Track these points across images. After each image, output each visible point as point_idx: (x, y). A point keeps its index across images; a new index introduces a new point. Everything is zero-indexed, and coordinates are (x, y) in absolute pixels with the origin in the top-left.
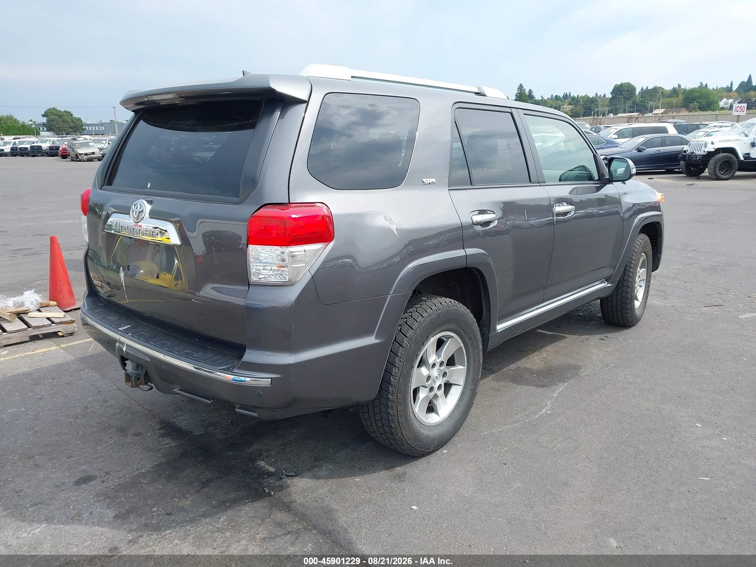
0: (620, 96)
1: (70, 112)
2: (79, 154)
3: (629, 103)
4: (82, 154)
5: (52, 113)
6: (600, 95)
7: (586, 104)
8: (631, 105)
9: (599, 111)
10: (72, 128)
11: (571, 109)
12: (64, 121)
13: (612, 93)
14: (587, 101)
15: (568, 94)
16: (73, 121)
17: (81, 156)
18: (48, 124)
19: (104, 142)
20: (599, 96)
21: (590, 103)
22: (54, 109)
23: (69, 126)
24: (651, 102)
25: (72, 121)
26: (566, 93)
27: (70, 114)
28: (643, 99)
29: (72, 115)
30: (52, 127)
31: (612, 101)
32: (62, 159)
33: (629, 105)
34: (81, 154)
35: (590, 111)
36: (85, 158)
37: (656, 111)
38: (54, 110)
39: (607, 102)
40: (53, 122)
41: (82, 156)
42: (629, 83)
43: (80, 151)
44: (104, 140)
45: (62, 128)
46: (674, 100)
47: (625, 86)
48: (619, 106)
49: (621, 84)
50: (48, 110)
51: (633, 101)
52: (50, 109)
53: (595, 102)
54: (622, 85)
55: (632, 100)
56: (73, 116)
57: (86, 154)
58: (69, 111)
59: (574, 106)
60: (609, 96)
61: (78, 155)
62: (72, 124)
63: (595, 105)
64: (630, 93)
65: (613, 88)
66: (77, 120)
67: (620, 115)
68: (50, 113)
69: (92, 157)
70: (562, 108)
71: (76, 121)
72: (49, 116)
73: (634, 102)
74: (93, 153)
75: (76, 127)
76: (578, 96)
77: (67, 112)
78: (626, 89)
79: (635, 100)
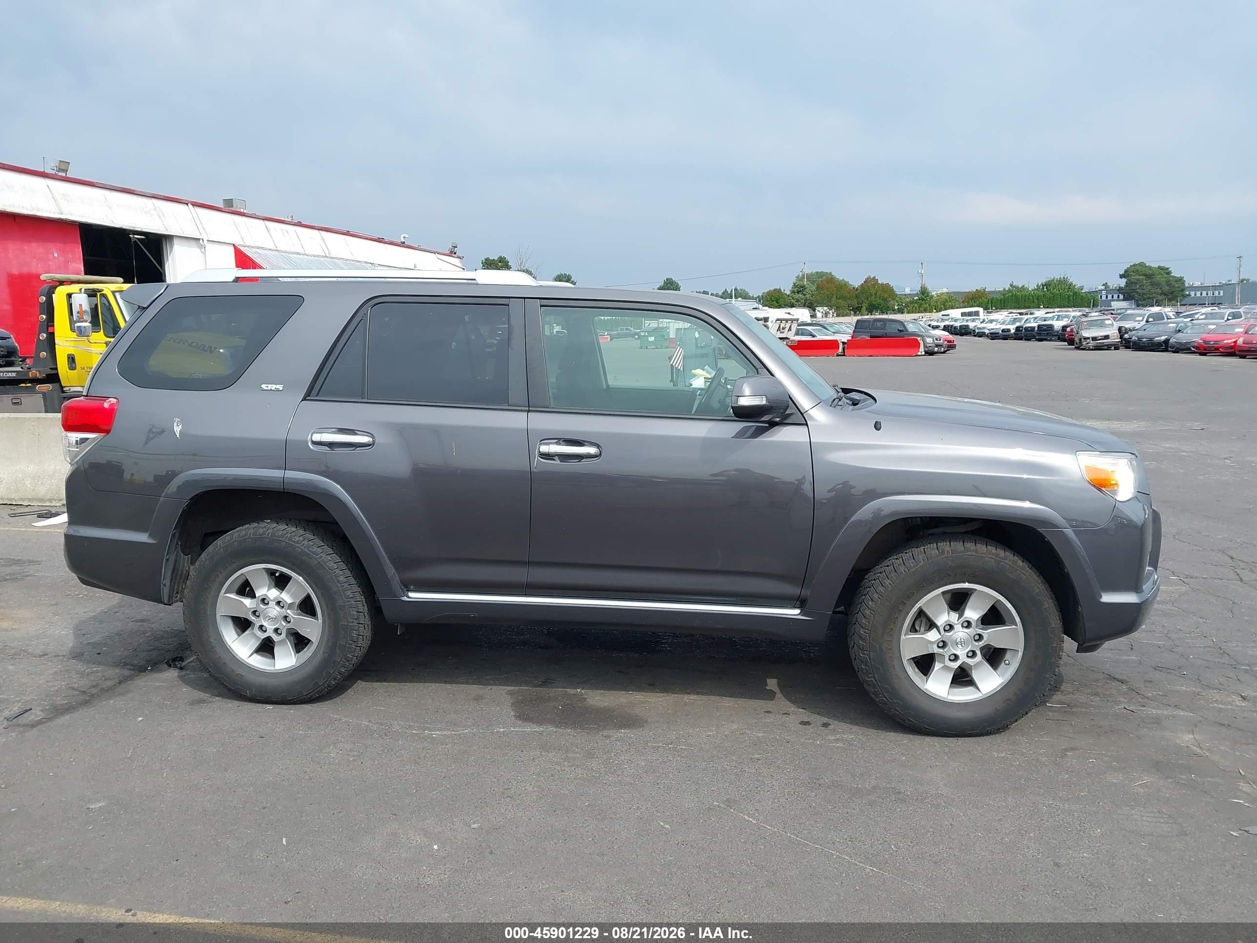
1: (1168, 269)
2: (1084, 339)
4: (1089, 338)
5: (1137, 272)
10: (1165, 294)
12: (1153, 284)
16: (1170, 283)
17: (1086, 341)
18: (1127, 288)
19: (1140, 318)
22: (1142, 264)
23: (1160, 291)
25: (1168, 283)
27: (1166, 271)
29: (1169, 273)
30: (1132, 294)
32: (1069, 345)
34: (1086, 338)
36: (1092, 344)
38: (1142, 266)
40: (1135, 286)
41: (1088, 341)
43: (1086, 334)
44: (1139, 315)
45: (1148, 295)
50: (1131, 266)
52: (1134, 265)
56: (1172, 274)
57: (1094, 339)
58: (1167, 266)
61: (1082, 339)
62: (1166, 289)
66: (1176, 281)
68: (1134, 272)
69: (1103, 343)
71: (1174, 283)
72: (1131, 275)
74: (1107, 337)
75: (1172, 293)
77: (1162, 269)
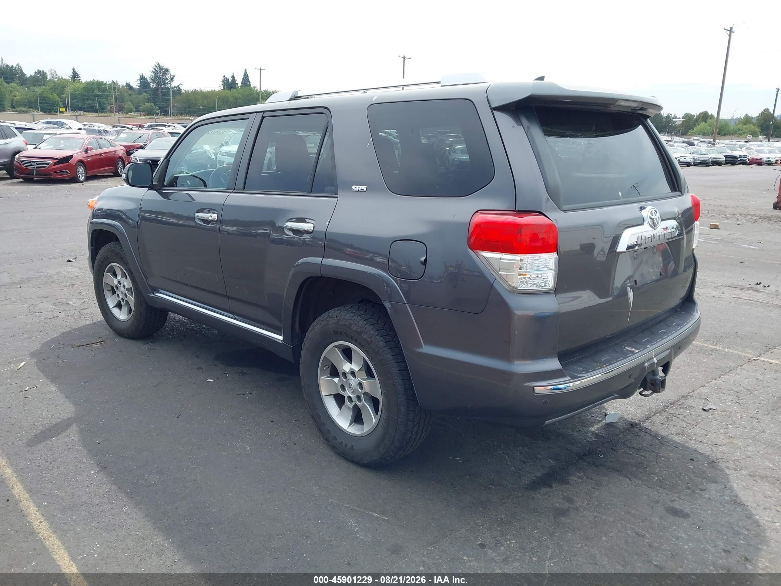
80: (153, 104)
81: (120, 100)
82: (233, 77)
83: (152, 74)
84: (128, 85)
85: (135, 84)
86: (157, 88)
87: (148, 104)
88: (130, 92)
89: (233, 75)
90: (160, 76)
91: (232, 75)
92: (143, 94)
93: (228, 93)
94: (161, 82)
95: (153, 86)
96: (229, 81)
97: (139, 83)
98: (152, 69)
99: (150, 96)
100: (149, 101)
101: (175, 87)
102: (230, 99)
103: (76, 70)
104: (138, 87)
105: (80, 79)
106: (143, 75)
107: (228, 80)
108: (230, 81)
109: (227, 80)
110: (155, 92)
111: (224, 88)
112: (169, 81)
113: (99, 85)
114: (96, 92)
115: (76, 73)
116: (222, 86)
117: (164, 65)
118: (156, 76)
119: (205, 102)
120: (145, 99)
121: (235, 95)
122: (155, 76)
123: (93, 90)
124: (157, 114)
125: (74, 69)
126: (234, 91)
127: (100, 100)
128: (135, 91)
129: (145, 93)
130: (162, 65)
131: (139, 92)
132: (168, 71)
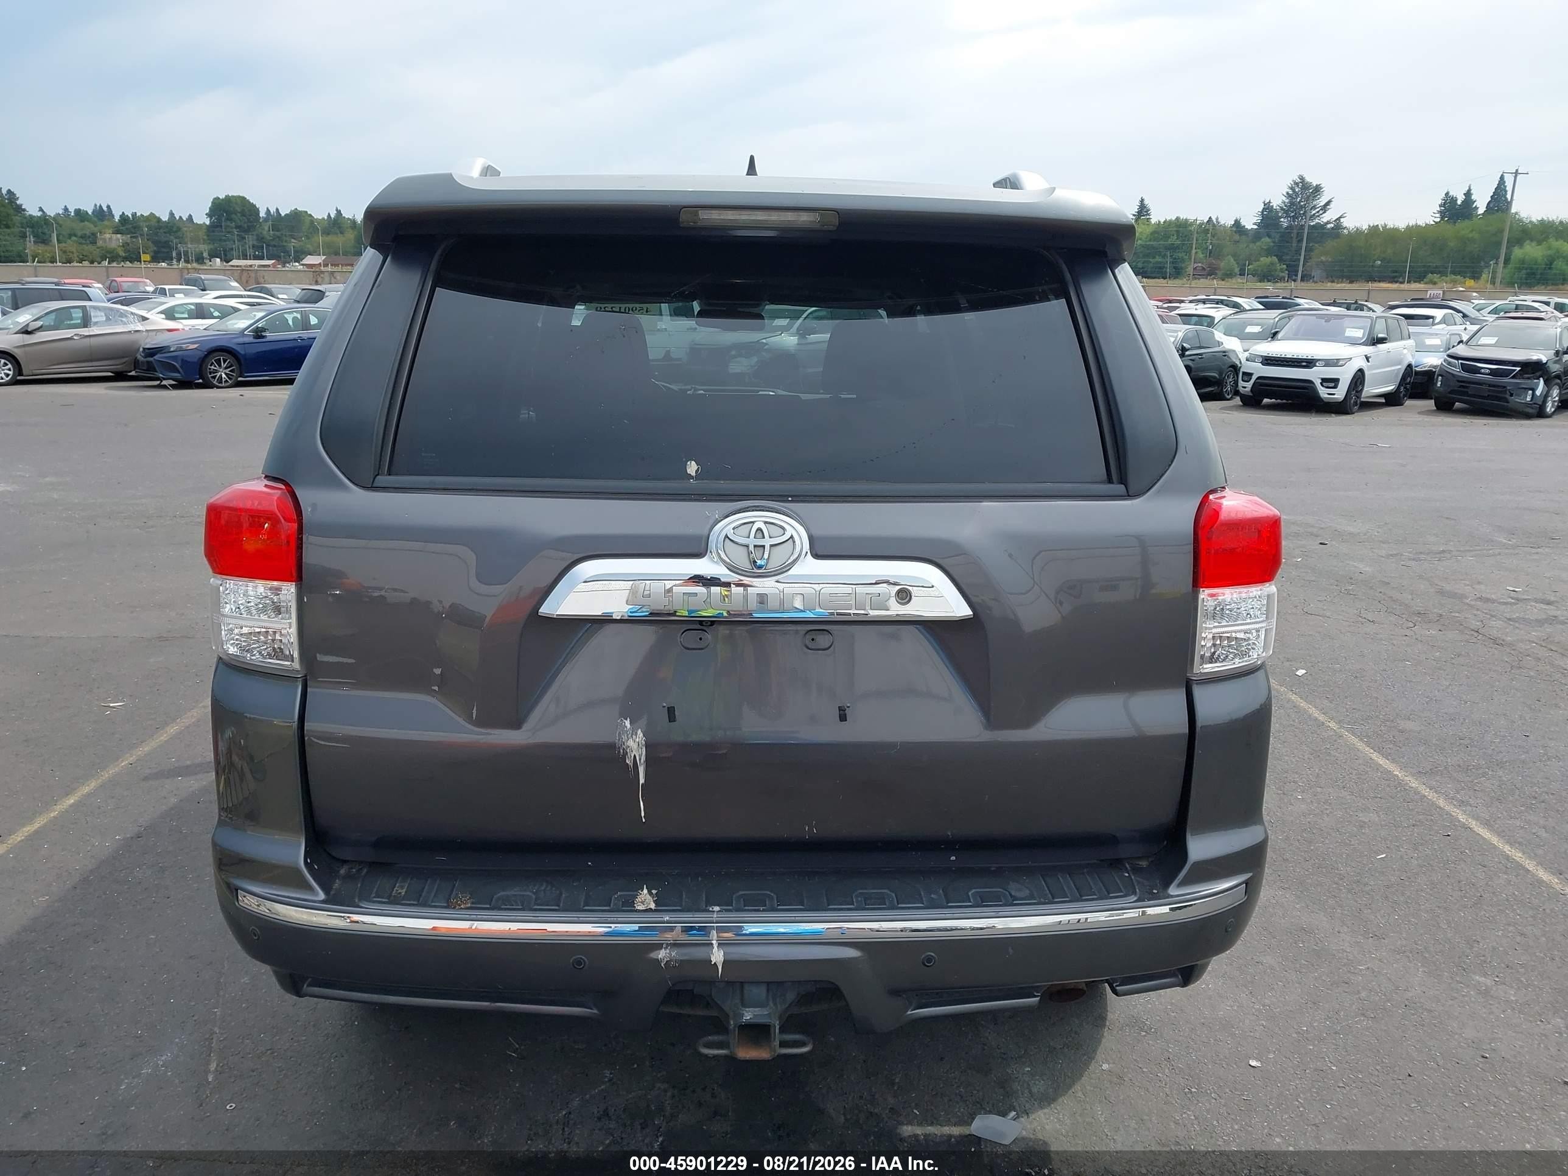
0: (229, 223)
3: (250, 240)
6: (180, 217)
7: (156, 234)
8: (255, 243)
9: (187, 252)
11: (123, 243)
13: (209, 215)
14: (156, 229)
15: (105, 209)
20: (177, 218)
21: (165, 233)
24: (293, 240)
26: (100, 206)
28: (277, 233)
31: (213, 231)
33: (251, 243)
35: (168, 250)
37: (310, 260)
39: (202, 234)
42: (244, 198)
46: (339, 240)
47: (236, 204)
48: (229, 244)
49: (226, 196)
51: (257, 235)
53: (176, 232)
54: (228, 199)
55: (255, 233)
59: (129, 236)
60: (202, 218)
63: (176, 238)
64: (248, 219)
65: (210, 205)
67: (234, 262)
70: (101, 239)
73: (260, 239)
76: (134, 215)
78: (239, 210)
79: (261, 233)
80: (1275, 259)
81: (1215, 253)
82: (1468, 194)
83: (1284, 198)
84: (1237, 223)
85: (1250, 222)
86: (1290, 227)
87: (1265, 260)
88: (1237, 237)
89: (1469, 190)
90: (1301, 201)
91: (1468, 188)
92: (1263, 239)
93: (1450, 230)
94: (1300, 214)
95: (1284, 222)
96: (1456, 204)
97: (1258, 219)
98: (1286, 190)
99: (1272, 244)
100: (1269, 252)
101: (1328, 222)
102: (1449, 243)
103: (1146, 202)
104: (1256, 227)
105: (1151, 217)
106: (1270, 202)
107: (1456, 200)
108: (1459, 202)
109: (1454, 200)
110: (1286, 236)
111: (1442, 218)
112: (1318, 212)
113: (1180, 228)
114: (1173, 240)
115: (1145, 207)
116: (1438, 215)
117: (1313, 180)
118: (1292, 204)
119: (1389, 251)
120: (1262, 249)
121: (1463, 232)
122: (1290, 202)
123: (1166, 237)
124: (1282, 279)
125: (1142, 200)
126: (1463, 227)
127: (1176, 255)
128: (1247, 235)
129: (1267, 238)
130: (1308, 179)
131: (1256, 235)
132: (1319, 191)
